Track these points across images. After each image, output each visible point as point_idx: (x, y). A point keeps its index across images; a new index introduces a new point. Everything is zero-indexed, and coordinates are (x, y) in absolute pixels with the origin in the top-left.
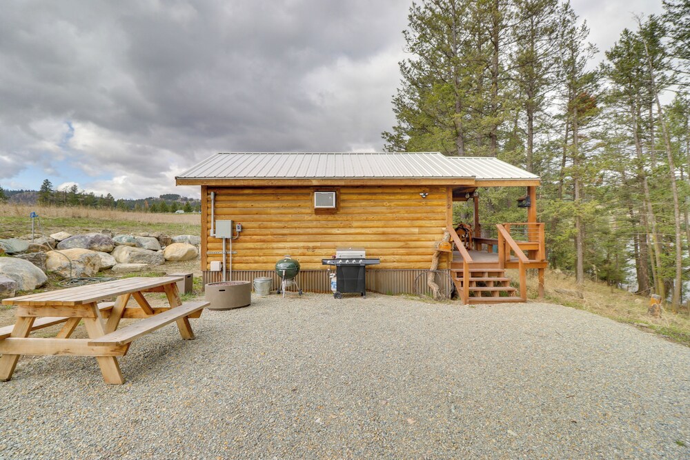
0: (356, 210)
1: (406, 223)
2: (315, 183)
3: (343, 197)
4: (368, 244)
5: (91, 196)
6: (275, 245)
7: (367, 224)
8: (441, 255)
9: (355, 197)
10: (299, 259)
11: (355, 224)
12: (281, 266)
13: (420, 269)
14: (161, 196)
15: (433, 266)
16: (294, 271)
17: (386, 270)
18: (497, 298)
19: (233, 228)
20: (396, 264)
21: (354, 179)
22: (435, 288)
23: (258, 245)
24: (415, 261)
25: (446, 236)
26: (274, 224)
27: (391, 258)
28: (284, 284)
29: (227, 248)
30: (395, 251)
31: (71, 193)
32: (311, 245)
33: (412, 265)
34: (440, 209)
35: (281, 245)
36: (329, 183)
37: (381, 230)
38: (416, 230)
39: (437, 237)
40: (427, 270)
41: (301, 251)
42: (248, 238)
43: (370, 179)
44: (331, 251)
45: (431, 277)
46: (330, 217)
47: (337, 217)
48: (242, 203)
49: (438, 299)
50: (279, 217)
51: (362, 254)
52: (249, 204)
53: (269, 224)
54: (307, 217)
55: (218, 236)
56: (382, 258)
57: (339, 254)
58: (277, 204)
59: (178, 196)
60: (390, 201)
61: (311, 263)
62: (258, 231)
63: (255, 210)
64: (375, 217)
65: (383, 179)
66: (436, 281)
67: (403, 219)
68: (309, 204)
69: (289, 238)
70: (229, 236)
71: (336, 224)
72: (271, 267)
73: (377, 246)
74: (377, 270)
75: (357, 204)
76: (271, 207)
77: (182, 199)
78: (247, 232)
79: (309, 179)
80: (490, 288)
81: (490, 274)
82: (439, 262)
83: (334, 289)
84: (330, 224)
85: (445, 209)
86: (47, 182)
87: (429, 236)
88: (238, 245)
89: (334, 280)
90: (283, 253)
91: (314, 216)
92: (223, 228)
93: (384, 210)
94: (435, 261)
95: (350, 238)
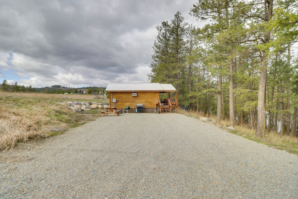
0: (141, 97)
1: (151, 99)
2: (133, 91)
3: (138, 94)
4: (143, 103)
5: (23, 87)
6: (125, 104)
7: (143, 99)
8: (157, 105)
9: (140, 94)
10: (130, 106)
11: (140, 99)
12: (127, 107)
13: (153, 108)
14: (52, 86)
15: (156, 107)
16: (129, 108)
17: (147, 108)
18: (167, 112)
19: (116, 100)
20: (148, 107)
21: (140, 91)
22: (156, 111)
23: (121, 104)
24: (153, 106)
25: (158, 101)
26: (124, 99)
27: (148, 106)
28: (127, 111)
29: (115, 104)
30: (148, 104)
31: (15, 85)
32: (132, 103)
33: (152, 107)
34: (157, 96)
35: (126, 103)
36: (135, 91)
37: (146, 100)
38: (152, 100)
39: (156, 102)
40: (155, 108)
41: (130, 105)
42: (119, 102)
43: (143, 91)
44: (136, 105)
45: (155, 109)
46: (135, 98)
47: (137, 98)
48: (118, 95)
49: (156, 113)
50: (126, 98)
51: (142, 105)
52: (119, 95)
53: (123, 99)
54: (131, 98)
55: (113, 102)
56: (146, 106)
57: (138, 105)
58: (125, 95)
59: (60, 86)
60: (147, 94)
61: (132, 107)
62: (121, 101)
63: (120, 97)
64: (145, 98)
65: (146, 91)
66: (156, 110)
67: (150, 98)
68: (131, 95)
69: (127, 102)
70: (115, 102)
71: (137, 99)
72: (125, 108)
73: (145, 103)
74: (145, 108)
75: (141, 95)
76: (124, 96)
77: (62, 88)
78: (119, 101)
79: (132, 91)
80: (166, 111)
81: (166, 109)
82: (157, 106)
83: (137, 112)
84: (136, 99)
85: (158, 96)
86: (5, 81)
87: (155, 101)
88: (117, 104)
89: (137, 110)
90: (127, 105)
91: (132, 98)
92: (114, 100)
93: (146, 96)
94: (156, 106)
95: (140, 102)
